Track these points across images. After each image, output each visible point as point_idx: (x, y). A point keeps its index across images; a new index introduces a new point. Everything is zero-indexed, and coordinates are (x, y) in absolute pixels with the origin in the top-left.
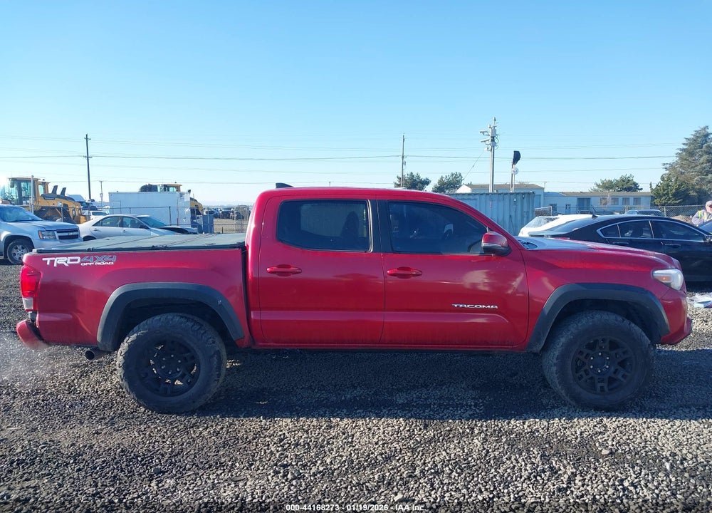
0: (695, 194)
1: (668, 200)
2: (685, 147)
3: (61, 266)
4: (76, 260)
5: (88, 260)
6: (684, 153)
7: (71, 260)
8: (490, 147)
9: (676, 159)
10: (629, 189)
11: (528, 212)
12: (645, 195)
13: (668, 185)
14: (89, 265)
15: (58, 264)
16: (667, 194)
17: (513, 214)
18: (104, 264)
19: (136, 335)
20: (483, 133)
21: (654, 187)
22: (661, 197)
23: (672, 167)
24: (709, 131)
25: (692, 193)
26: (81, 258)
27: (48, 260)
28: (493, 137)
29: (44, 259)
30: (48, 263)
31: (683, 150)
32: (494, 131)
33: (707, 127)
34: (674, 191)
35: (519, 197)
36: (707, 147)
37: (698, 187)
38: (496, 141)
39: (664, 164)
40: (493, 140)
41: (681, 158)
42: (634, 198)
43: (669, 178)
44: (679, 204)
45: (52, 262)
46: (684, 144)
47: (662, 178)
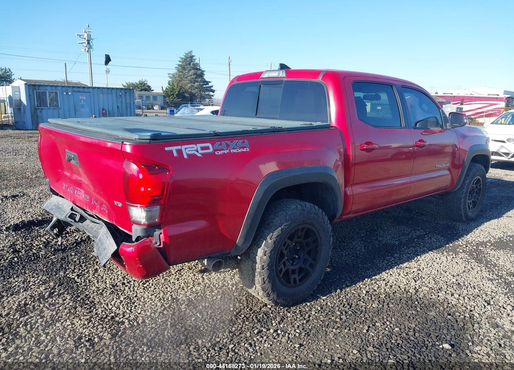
0: (188, 95)
1: (174, 99)
2: (180, 63)
3: (192, 157)
4: (208, 148)
5: (220, 147)
6: (180, 68)
7: (203, 148)
8: (87, 49)
9: (176, 71)
10: (146, 90)
11: (130, 104)
12: (159, 95)
13: (173, 89)
14: (224, 153)
15: (188, 155)
16: (173, 94)
17: (120, 105)
18: (240, 151)
19: (280, 229)
20: (80, 36)
21: (164, 89)
22: (169, 96)
23: (173, 76)
24: (193, 54)
25: (187, 95)
26: (213, 145)
27: (174, 149)
28: (88, 41)
29: (167, 149)
30: (175, 154)
31: (179, 65)
32: (89, 36)
33: (191, 52)
34: (177, 92)
35: (123, 91)
36: (193, 64)
37: (190, 91)
38: (91, 44)
39: (169, 74)
40: (89, 43)
41: (179, 71)
42: (146, 96)
43: (173, 84)
44: (181, 101)
45: (179, 152)
46: (179, 61)
47: (169, 84)
